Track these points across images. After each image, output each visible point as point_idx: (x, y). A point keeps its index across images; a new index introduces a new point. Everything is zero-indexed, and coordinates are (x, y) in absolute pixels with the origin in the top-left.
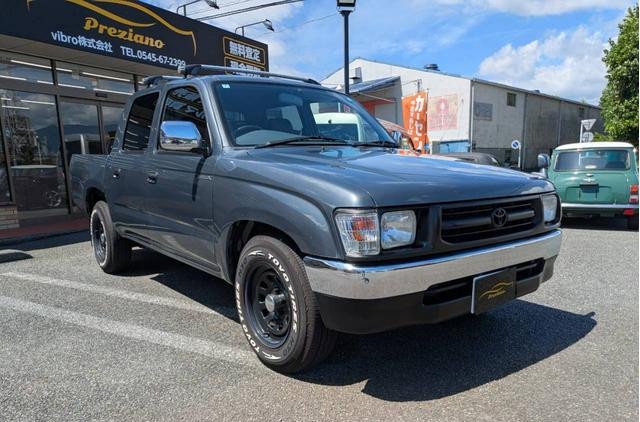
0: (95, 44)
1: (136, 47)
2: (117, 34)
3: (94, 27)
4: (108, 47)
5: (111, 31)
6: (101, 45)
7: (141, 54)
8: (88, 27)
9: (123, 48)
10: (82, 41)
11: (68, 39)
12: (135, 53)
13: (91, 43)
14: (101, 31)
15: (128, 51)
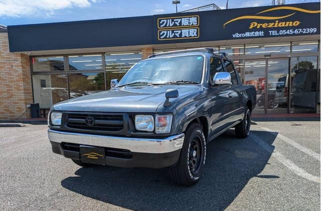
0: (254, 34)
1: (278, 29)
2: (268, 25)
3: (255, 26)
4: (261, 33)
5: (264, 26)
6: (257, 34)
7: (282, 32)
8: (251, 27)
9: (270, 32)
10: (247, 34)
11: (240, 35)
12: (278, 32)
13: (252, 34)
14: (258, 27)
15: (274, 33)
